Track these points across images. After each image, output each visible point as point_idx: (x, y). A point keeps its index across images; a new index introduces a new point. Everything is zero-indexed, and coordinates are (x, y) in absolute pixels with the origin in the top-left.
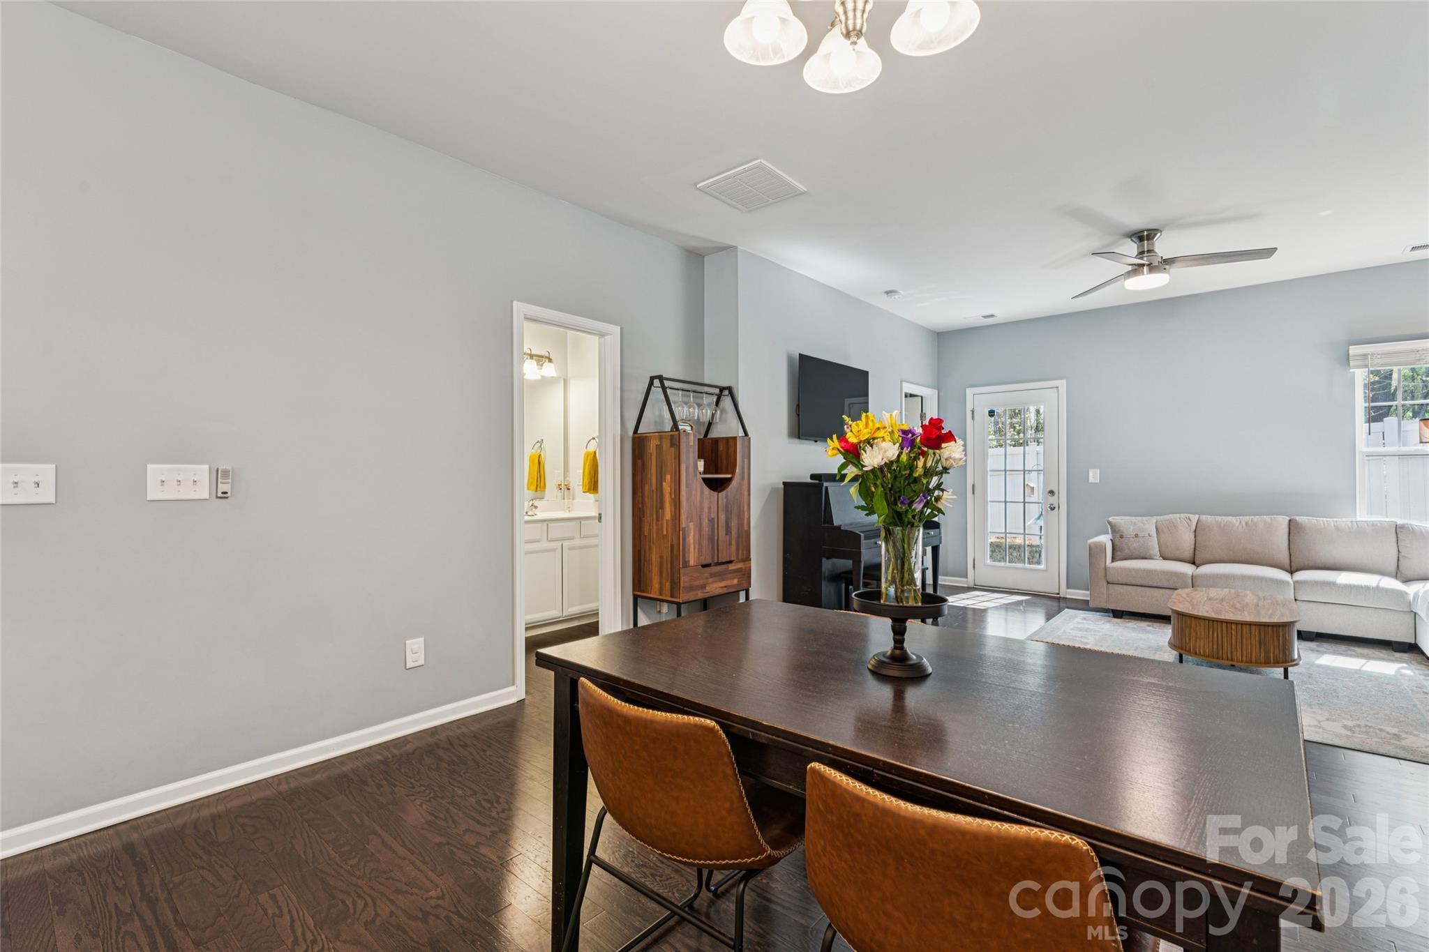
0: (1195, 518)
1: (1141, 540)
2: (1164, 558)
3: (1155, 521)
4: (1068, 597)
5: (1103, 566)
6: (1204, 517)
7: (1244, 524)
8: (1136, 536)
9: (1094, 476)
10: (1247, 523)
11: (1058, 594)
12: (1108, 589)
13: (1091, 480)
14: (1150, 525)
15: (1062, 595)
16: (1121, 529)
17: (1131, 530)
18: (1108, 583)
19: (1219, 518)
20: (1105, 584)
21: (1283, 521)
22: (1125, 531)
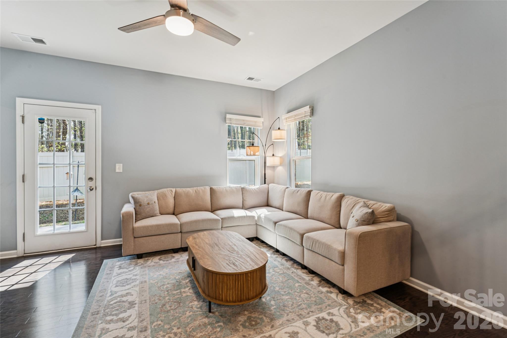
0: (174, 190)
1: (151, 206)
2: (161, 214)
3: (156, 194)
4: (102, 246)
5: (132, 227)
6: (178, 189)
7: (194, 191)
8: (148, 204)
9: (119, 168)
10: (195, 191)
11: (95, 245)
12: (134, 241)
13: (117, 171)
14: (153, 196)
15: (98, 246)
16: (140, 200)
17: (145, 200)
18: (135, 238)
19: (184, 189)
20: (132, 238)
21: (208, 189)
22: (142, 202)
